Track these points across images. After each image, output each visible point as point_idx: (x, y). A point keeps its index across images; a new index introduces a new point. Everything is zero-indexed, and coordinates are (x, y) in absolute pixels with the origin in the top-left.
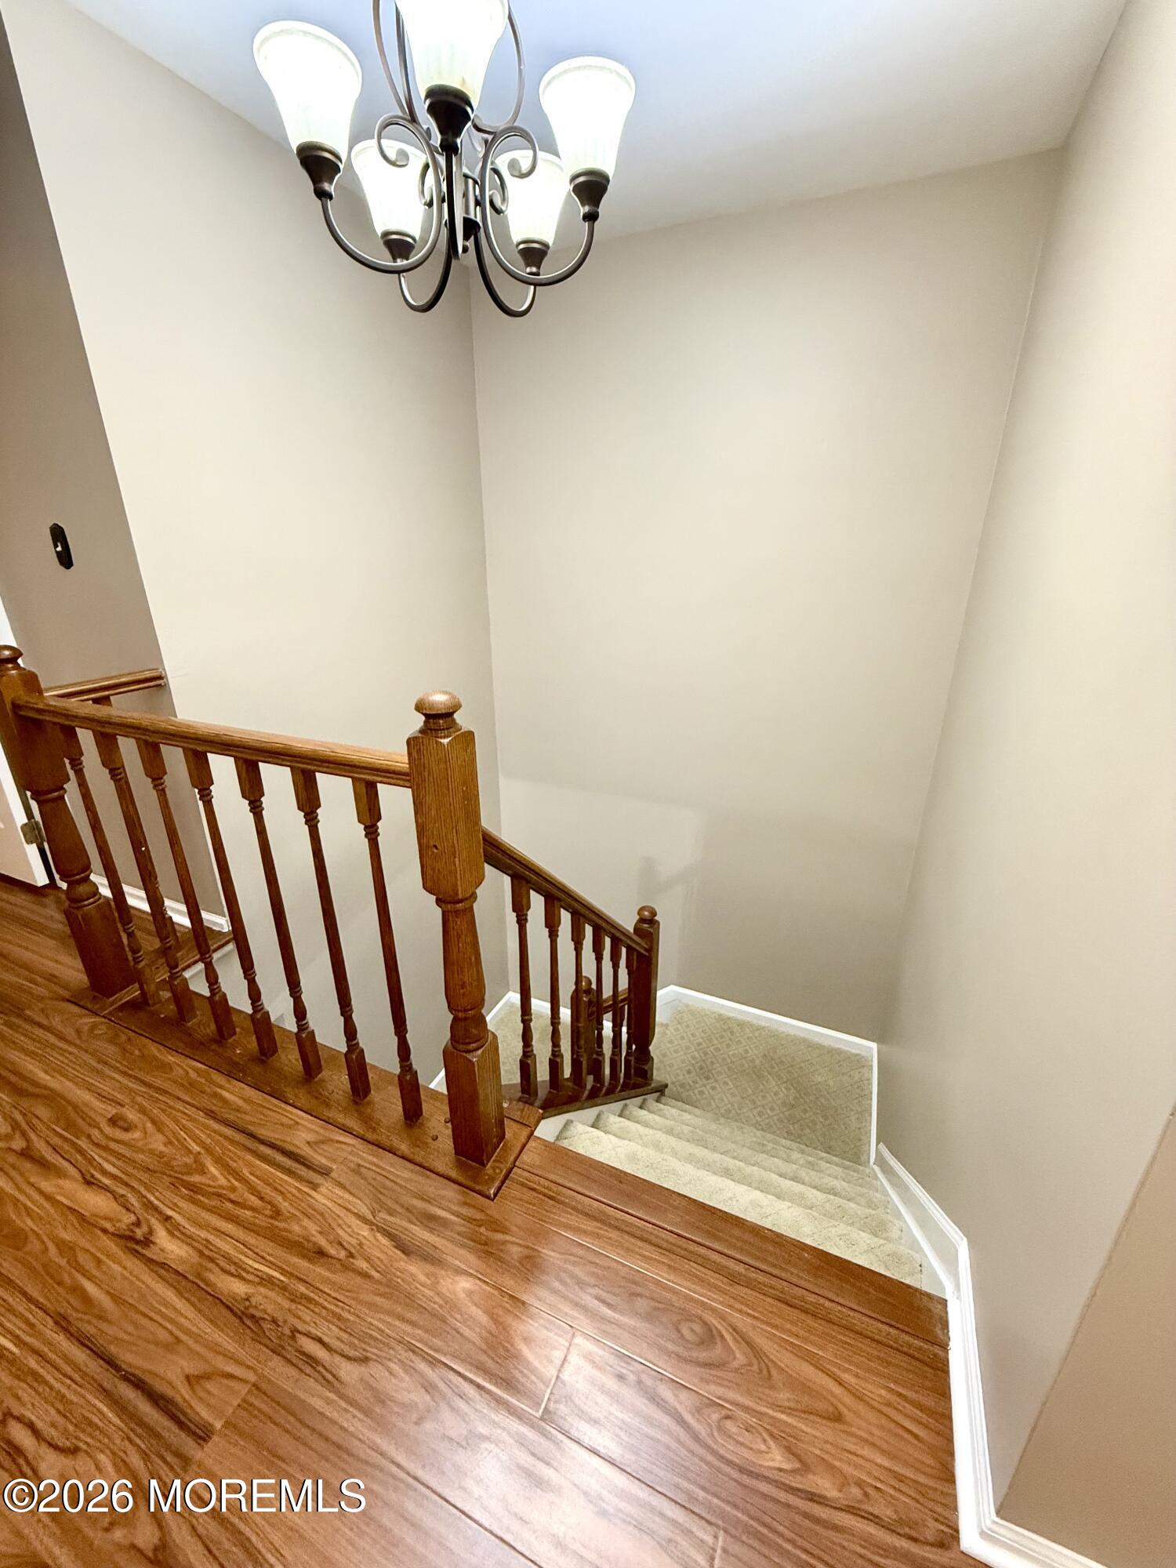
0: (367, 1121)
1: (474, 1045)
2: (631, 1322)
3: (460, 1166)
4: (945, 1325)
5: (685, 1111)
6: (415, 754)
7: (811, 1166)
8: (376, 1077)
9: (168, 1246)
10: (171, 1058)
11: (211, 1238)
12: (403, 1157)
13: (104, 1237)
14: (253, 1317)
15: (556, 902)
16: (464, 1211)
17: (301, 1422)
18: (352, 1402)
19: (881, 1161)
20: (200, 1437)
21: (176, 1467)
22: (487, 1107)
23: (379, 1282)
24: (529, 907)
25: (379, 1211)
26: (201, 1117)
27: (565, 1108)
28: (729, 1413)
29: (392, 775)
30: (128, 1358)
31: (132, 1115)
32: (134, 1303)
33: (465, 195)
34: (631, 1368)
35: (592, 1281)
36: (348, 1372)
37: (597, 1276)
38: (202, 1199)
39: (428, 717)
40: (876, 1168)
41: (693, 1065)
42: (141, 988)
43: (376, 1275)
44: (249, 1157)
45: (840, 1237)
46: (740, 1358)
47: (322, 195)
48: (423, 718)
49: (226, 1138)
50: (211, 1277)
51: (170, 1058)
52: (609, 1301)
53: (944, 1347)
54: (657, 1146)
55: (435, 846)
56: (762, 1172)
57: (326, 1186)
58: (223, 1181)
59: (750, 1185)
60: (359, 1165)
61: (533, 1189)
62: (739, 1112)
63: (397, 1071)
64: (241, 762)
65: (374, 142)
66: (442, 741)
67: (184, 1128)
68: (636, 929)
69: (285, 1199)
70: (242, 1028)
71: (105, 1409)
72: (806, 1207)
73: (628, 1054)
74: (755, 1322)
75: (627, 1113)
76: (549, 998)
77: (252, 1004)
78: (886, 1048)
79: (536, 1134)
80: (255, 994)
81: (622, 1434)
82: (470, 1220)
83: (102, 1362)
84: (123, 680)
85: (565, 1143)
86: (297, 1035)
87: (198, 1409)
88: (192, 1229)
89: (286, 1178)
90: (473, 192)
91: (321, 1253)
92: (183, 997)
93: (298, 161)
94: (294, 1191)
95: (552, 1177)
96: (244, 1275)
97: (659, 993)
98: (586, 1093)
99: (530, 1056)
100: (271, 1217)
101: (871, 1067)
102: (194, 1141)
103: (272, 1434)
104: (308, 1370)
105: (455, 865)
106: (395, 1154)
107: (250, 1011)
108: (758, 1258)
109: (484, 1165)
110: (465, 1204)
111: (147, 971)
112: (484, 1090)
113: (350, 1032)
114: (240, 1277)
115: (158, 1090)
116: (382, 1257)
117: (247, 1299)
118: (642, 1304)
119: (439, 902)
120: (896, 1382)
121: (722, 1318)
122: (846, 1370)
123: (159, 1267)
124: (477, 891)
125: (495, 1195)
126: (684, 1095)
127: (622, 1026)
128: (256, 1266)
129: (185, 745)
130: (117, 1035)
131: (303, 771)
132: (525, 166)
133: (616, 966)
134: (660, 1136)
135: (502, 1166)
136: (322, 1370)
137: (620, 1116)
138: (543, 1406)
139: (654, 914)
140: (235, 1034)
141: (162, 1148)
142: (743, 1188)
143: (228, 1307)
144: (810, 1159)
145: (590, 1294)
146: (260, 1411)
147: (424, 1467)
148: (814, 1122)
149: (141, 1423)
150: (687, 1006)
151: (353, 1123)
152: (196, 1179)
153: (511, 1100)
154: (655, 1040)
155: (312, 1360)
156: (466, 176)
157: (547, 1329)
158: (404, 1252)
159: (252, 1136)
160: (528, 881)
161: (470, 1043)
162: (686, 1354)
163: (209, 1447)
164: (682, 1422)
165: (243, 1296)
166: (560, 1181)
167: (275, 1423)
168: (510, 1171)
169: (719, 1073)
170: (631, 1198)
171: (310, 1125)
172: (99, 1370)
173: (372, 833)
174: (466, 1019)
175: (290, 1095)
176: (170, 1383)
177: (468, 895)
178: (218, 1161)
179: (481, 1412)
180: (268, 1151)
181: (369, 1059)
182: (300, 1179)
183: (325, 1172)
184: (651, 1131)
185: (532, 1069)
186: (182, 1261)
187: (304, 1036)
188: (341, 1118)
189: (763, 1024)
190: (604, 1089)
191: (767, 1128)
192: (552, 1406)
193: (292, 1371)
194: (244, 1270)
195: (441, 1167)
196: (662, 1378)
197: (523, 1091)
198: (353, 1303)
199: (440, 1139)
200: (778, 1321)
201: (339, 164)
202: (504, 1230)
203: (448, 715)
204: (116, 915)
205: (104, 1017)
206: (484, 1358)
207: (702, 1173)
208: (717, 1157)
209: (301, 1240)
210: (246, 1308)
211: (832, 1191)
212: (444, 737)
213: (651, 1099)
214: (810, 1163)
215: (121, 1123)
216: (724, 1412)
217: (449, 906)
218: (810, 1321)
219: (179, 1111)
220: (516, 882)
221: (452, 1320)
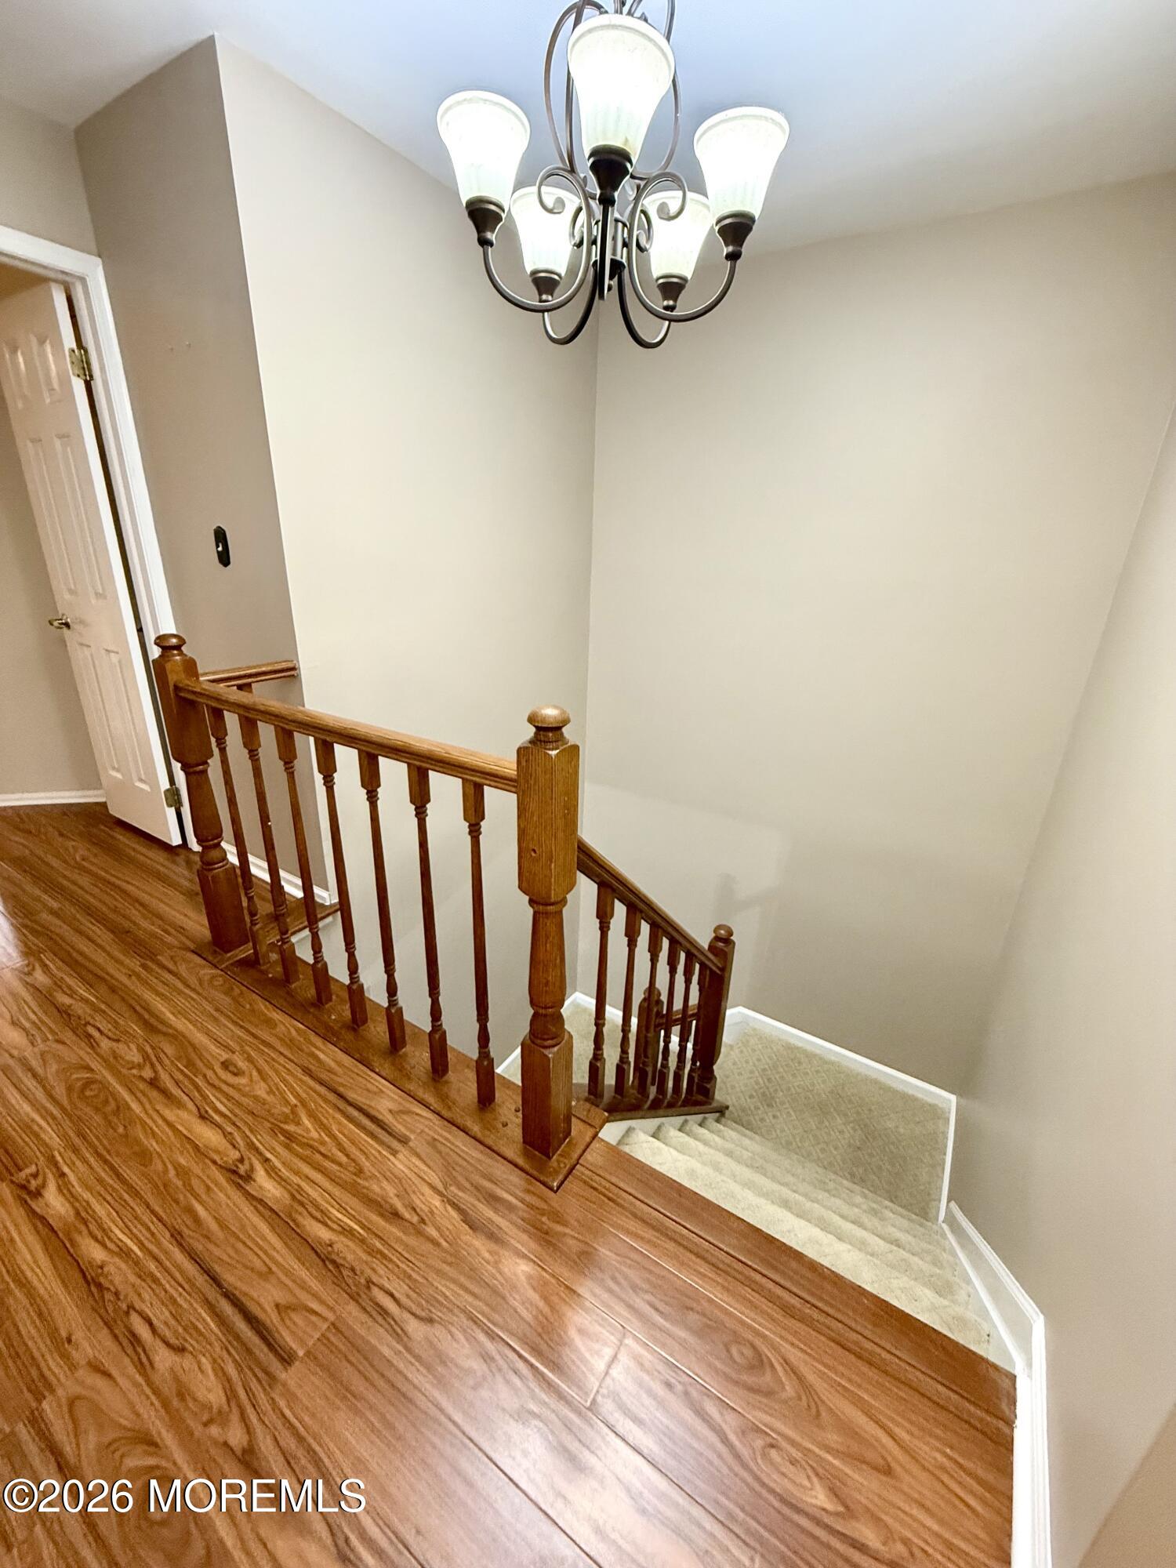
0: (444, 1098)
1: (550, 1042)
2: (682, 1334)
3: (526, 1154)
4: (1013, 1402)
5: (745, 1136)
6: (524, 764)
7: (874, 1212)
8: (453, 1058)
9: (265, 1185)
10: (277, 1016)
11: (303, 1184)
12: (475, 1138)
13: (213, 1168)
14: (333, 1262)
15: (638, 913)
16: (528, 1198)
17: (372, 1366)
18: (418, 1358)
19: (951, 1220)
20: (285, 1360)
21: (264, 1382)
22: (558, 1103)
23: (446, 1251)
24: (612, 916)
25: (450, 1185)
26: (299, 1073)
27: (629, 1114)
28: (774, 1442)
29: (499, 780)
30: (229, 1278)
31: (242, 1064)
32: (236, 1231)
33: (614, 238)
34: (680, 1379)
35: (645, 1286)
36: (413, 1326)
37: (648, 1281)
38: (296, 1147)
39: (539, 729)
40: (945, 1226)
41: (756, 1091)
42: (255, 948)
43: (444, 1244)
44: (338, 1116)
45: (904, 1289)
46: (790, 1390)
47: (484, 243)
48: (534, 729)
49: (320, 1095)
50: (300, 1219)
51: (275, 1014)
52: (661, 1308)
53: (1010, 1423)
54: (717, 1168)
55: (534, 851)
56: (823, 1210)
57: (403, 1153)
58: (314, 1134)
59: (809, 1221)
60: (435, 1140)
61: (595, 1189)
62: (800, 1145)
63: (475, 1056)
64: (364, 754)
65: (535, 189)
66: (550, 752)
67: (284, 1081)
68: (710, 947)
69: (367, 1158)
70: (337, 996)
71: (208, 1319)
72: (867, 1253)
73: (691, 1070)
74: (806, 1357)
75: (687, 1128)
76: (622, 1006)
77: (350, 975)
78: (963, 1101)
79: (600, 1135)
80: (353, 967)
81: (667, 1441)
82: (531, 1206)
83: (208, 1278)
84: (264, 669)
85: (626, 1149)
86: (388, 1009)
87: (284, 1334)
88: (285, 1172)
89: (369, 1140)
90: (622, 234)
91: (396, 1215)
92: (289, 960)
93: (466, 214)
94: (377, 1154)
95: (614, 1180)
96: (329, 1223)
97: (729, 1012)
98: (649, 1103)
99: (600, 1060)
100: (355, 1174)
101: (948, 1120)
102: (292, 1094)
103: (347, 1372)
104: (380, 1319)
105: (551, 870)
106: (467, 1133)
107: (347, 982)
108: (813, 1294)
109: (550, 1158)
110: (528, 1191)
111: (261, 932)
112: (557, 1087)
113: (436, 1013)
114: (326, 1225)
115: (264, 1042)
116: (450, 1227)
117: (331, 1246)
118: (693, 1317)
119: (532, 902)
120: (952, 1448)
121: (774, 1347)
122: (898, 1425)
123: (257, 1202)
124: (568, 896)
125: (559, 1187)
126: (745, 1119)
127: (687, 1041)
128: (340, 1216)
129: (317, 735)
130: (232, 989)
131: (419, 768)
132: (673, 208)
133: (688, 982)
134: (721, 1158)
135: (566, 1161)
136: (393, 1323)
137: (680, 1130)
138: (592, 1396)
139: (731, 934)
140: (331, 1000)
141: (264, 1096)
142: (803, 1223)
143: (313, 1249)
144: (875, 1206)
145: (643, 1299)
146: (336, 1347)
147: (477, 1429)
148: (880, 1168)
149: (237, 1337)
150: (754, 1029)
151: (431, 1099)
152: (291, 1128)
153: (578, 1100)
154: (719, 1061)
155: (384, 1312)
156: (617, 221)
157: (600, 1325)
158: (471, 1227)
159: (341, 1096)
160: (614, 890)
161: (548, 1039)
162: (734, 1375)
163: (292, 1370)
164: (725, 1440)
165: (328, 1242)
166: (622, 1185)
167: (349, 1361)
168: (573, 1168)
169: (782, 1103)
170: (691, 1214)
171: (393, 1095)
172: (205, 1284)
173: (475, 831)
174: (545, 1016)
175: (376, 1062)
176: (263, 1309)
177: (559, 899)
178: (311, 1115)
179: (533, 1391)
180: (355, 1113)
181: (451, 1041)
182: (381, 1143)
183: (404, 1141)
184: (712, 1151)
185: (600, 1072)
186: (277, 1201)
187: (393, 1011)
188: (421, 1093)
189: (833, 1058)
190: (666, 1102)
191: (828, 1167)
192: (599, 1399)
193: (364, 1317)
194: (329, 1218)
195: (510, 1153)
196: (709, 1394)
197: (590, 1092)
198: (422, 1266)
199: (509, 1125)
200: (830, 1362)
201: (502, 214)
202: (565, 1224)
203: (557, 729)
204: (240, 880)
205: (222, 970)
206: (538, 1340)
207: (762, 1201)
208: (776, 1187)
209: (379, 1199)
210: (328, 1253)
211: (897, 1243)
212: (552, 749)
213: (711, 1117)
214: (873, 1209)
215: (232, 1068)
216: (769, 1440)
217: (541, 907)
218: (865, 1369)
219: (280, 1064)
220: (602, 889)
221: (511, 1298)
